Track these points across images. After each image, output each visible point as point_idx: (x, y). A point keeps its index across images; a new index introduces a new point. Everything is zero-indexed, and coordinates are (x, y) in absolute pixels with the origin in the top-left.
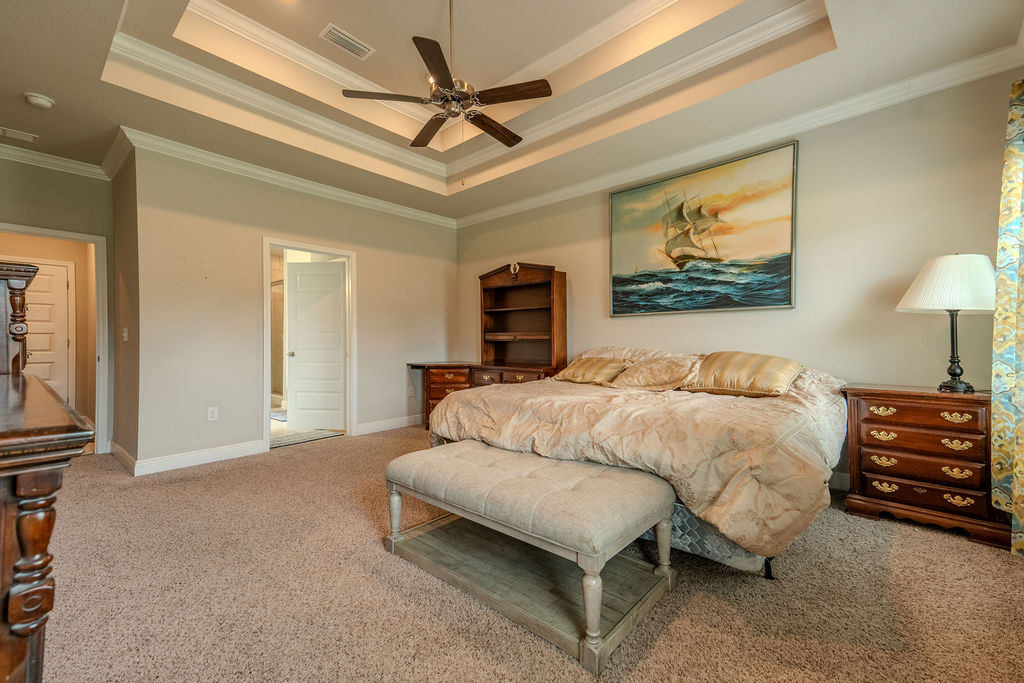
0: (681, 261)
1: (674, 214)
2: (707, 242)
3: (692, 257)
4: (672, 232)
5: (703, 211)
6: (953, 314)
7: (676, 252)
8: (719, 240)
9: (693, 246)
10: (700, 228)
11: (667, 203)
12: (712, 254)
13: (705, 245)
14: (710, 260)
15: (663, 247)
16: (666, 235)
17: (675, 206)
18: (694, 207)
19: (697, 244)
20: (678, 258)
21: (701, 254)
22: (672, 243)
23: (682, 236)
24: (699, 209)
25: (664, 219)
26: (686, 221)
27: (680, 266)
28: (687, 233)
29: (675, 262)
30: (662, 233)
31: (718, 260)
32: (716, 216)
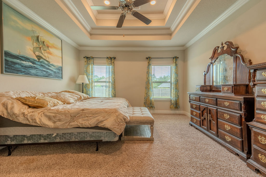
0: (39, 57)
1: (36, 38)
2: (46, 55)
3: (42, 58)
4: (35, 45)
7: (37, 53)
8: (49, 56)
9: (42, 54)
10: (44, 49)
11: (33, 31)
12: (47, 59)
13: (45, 55)
14: (47, 61)
15: (32, 49)
16: (33, 44)
17: (36, 35)
18: (42, 40)
19: (44, 54)
20: (38, 56)
21: (45, 58)
22: (35, 49)
23: (39, 48)
24: (44, 42)
25: (32, 37)
26: (40, 44)
27: (39, 59)
28: (40, 48)
29: (37, 57)
31: (49, 62)
32: (48, 47)
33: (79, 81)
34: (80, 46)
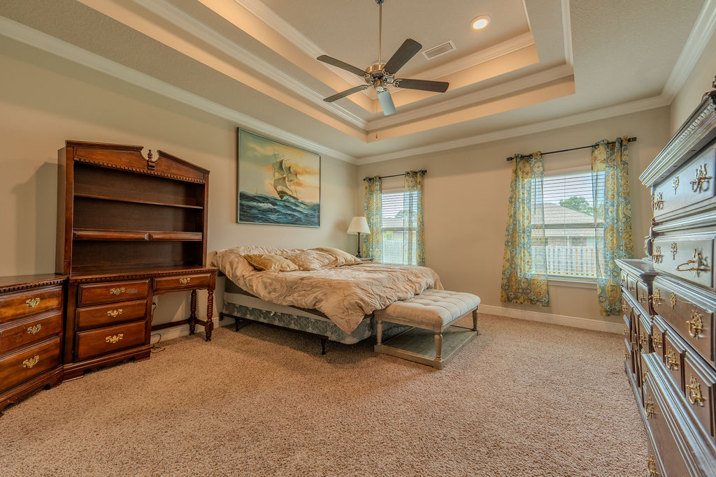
0: (282, 194)
1: (278, 165)
2: (293, 188)
3: (286, 194)
4: (277, 175)
5: (291, 170)
6: (359, 233)
7: (279, 188)
8: (298, 188)
9: (287, 188)
10: (290, 179)
11: (275, 155)
12: (295, 195)
13: (291, 189)
14: (294, 198)
15: (272, 182)
16: (274, 175)
17: (279, 160)
18: (288, 166)
19: (289, 187)
20: (280, 191)
21: (290, 193)
22: (277, 182)
23: (282, 180)
24: (290, 167)
25: (273, 164)
26: (284, 172)
27: (281, 197)
28: (284, 179)
29: (279, 194)
30: (272, 173)
31: (297, 199)
32: (296, 175)
33: (352, 230)
34: (359, 157)
